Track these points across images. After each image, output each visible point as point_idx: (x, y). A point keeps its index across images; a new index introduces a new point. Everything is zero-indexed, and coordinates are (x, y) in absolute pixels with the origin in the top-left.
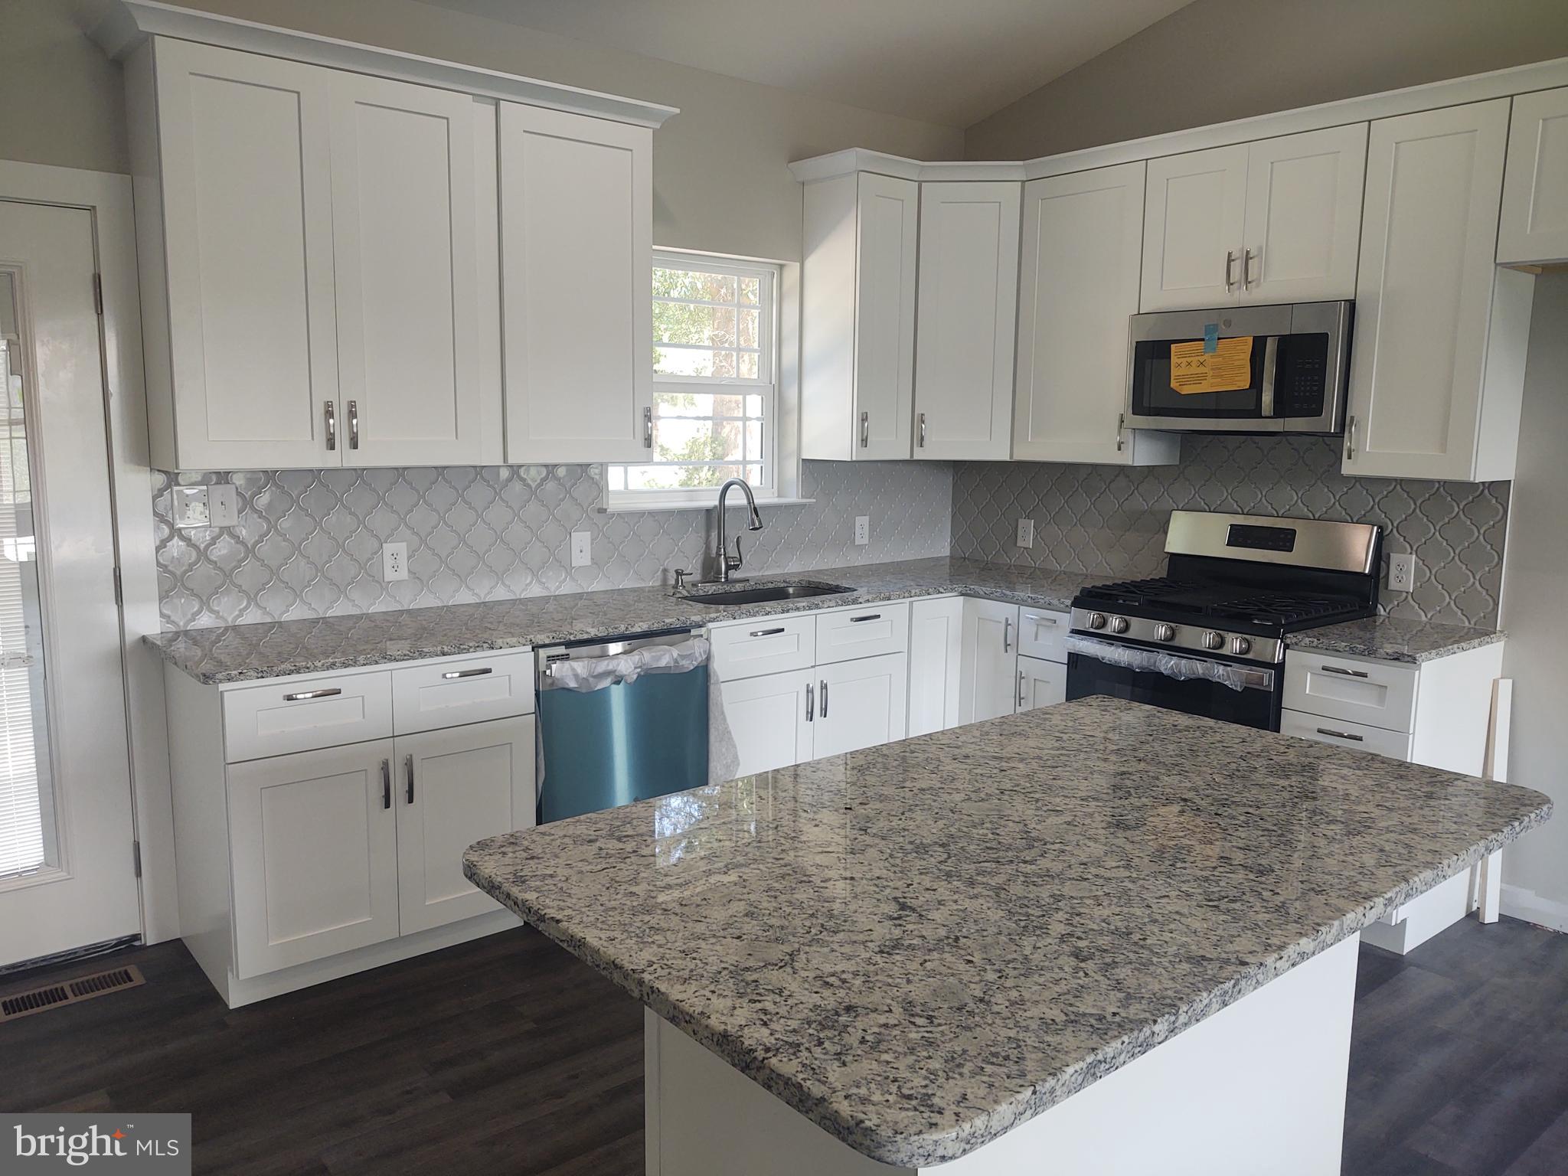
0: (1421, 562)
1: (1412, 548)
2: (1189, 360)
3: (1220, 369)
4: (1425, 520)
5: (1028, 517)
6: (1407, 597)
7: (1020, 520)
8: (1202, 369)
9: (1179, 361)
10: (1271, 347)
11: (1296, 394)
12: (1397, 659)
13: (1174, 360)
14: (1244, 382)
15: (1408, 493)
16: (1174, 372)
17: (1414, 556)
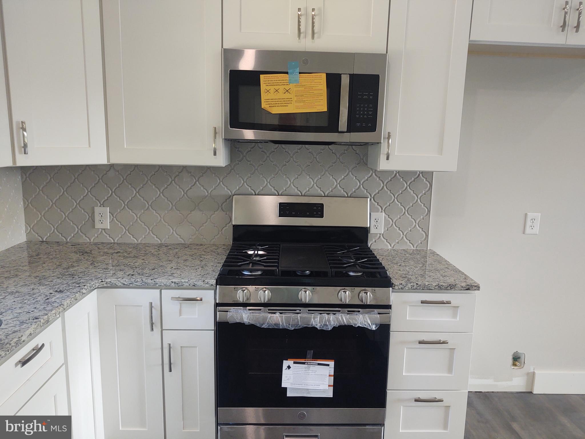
0: (387, 216)
1: (382, 209)
2: (277, 87)
3: (302, 96)
4: (389, 192)
5: (103, 205)
6: (380, 237)
7: (95, 208)
8: (287, 95)
9: (268, 88)
10: (345, 81)
11: (357, 116)
12: (468, 289)
13: (263, 87)
14: (322, 106)
15: (379, 178)
16: (264, 96)
17: (384, 213)
